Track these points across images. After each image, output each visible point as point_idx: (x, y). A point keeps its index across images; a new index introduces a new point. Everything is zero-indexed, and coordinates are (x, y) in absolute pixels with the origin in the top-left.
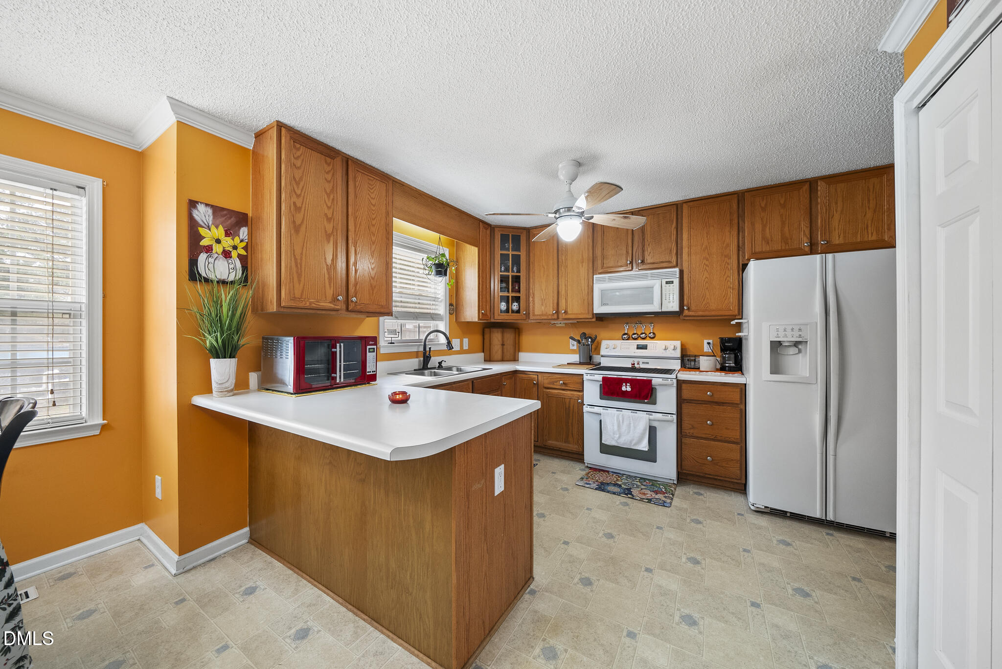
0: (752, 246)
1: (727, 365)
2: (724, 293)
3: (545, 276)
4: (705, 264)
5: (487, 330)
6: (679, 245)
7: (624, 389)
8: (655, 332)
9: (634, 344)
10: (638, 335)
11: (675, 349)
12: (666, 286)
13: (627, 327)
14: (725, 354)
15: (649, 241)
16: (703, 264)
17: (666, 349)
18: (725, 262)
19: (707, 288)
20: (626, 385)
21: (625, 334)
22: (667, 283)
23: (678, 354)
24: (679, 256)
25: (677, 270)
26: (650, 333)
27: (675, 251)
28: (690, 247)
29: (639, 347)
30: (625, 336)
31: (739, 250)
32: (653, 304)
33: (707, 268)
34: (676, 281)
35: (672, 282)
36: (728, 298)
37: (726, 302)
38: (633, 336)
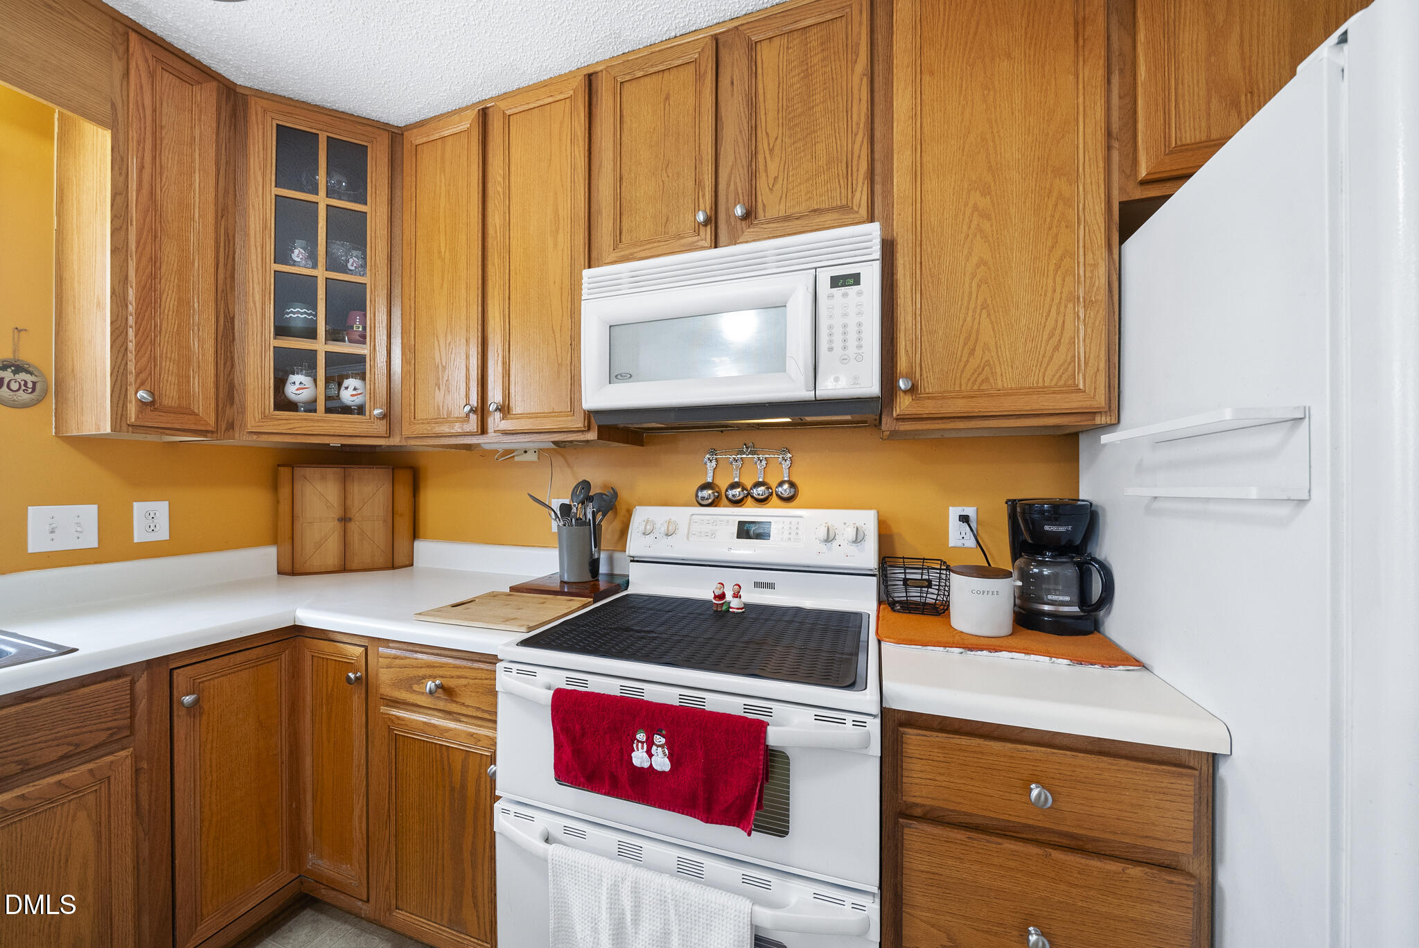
0: (1166, 123)
1: (1046, 608)
2: (1050, 324)
3: (445, 286)
4: (975, 208)
5: (285, 472)
6: (878, 147)
7: (639, 758)
8: (794, 480)
9: (731, 516)
10: (744, 489)
11: (858, 539)
12: (831, 297)
13: (714, 463)
14: (1041, 564)
15: (773, 135)
16: (968, 212)
17: (829, 539)
18: (1055, 194)
19: (984, 306)
20: (650, 743)
21: (706, 486)
22: (836, 282)
23: (868, 557)
24: (878, 188)
25: (873, 231)
26: (781, 484)
27: (864, 166)
28: (919, 145)
29: (745, 531)
30: (706, 493)
31: (1109, 148)
32: (785, 371)
33: (986, 225)
34: (872, 276)
35: (855, 279)
36: (1065, 340)
37: (1060, 357)
38: (730, 493)
